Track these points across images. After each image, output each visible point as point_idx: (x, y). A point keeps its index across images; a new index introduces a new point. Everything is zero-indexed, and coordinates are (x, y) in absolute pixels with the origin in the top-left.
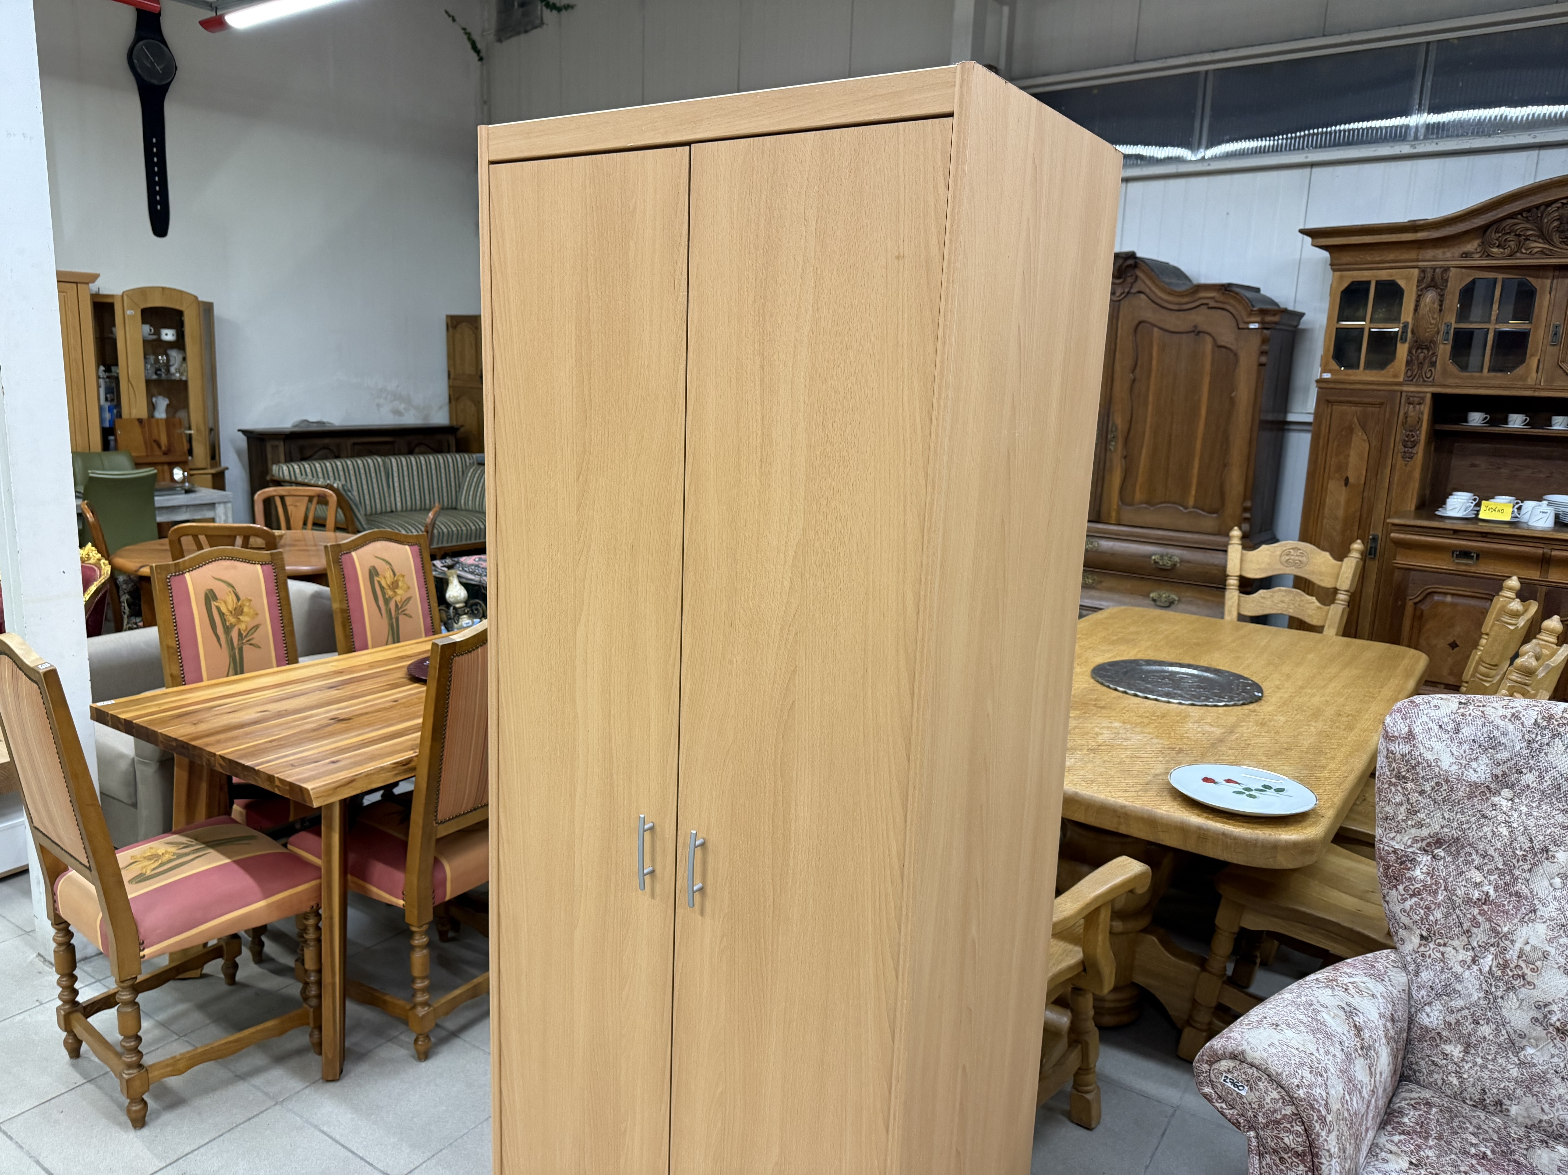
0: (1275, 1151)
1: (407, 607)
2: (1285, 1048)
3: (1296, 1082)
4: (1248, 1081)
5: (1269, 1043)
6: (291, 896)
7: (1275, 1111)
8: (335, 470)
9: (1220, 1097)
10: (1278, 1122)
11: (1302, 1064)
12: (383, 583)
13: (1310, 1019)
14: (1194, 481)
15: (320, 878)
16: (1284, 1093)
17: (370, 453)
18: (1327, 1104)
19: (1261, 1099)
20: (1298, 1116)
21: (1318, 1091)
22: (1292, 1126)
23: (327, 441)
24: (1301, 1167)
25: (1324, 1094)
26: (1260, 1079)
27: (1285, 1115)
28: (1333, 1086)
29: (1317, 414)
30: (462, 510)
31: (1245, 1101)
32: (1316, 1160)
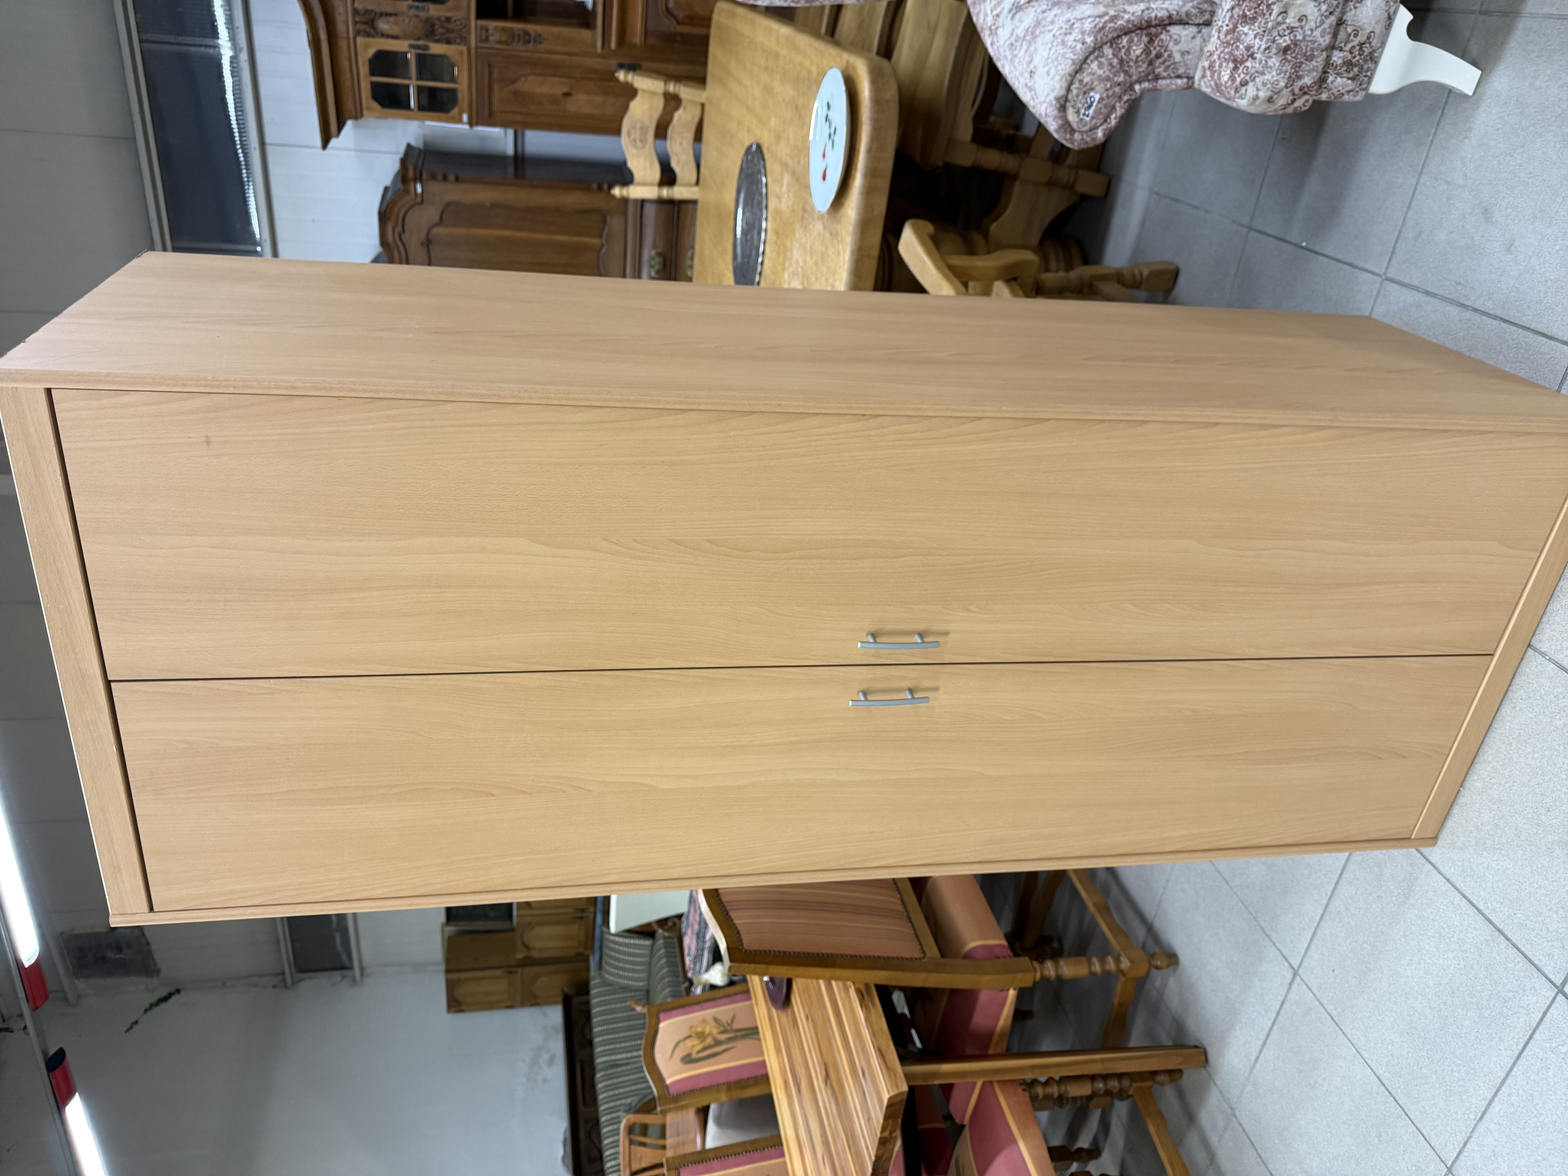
0: (1151, 63)
1: (724, 1021)
2: (1050, 61)
3: (1079, 46)
4: (1085, 93)
5: (1046, 75)
6: (1012, 1114)
7: (1111, 65)
8: (611, 1122)
9: (1105, 121)
10: (1121, 62)
11: (1063, 43)
12: (699, 1048)
13: (1024, 43)
14: (576, 239)
15: (991, 1082)
16: (1092, 57)
17: (593, 1086)
18: (1100, 17)
19: (1101, 79)
20: (1113, 42)
21: (1087, 26)
22: (1124, 47)
23: (582, 1134)
24: (1163, 37)
25: (1090, 20)
26: (1081, 81)
27: (1114, 55)
28: (1083, 13)
29: (504, 125)
30: (649, 984)
31: (1105, 95)
32: (1154, 23)
